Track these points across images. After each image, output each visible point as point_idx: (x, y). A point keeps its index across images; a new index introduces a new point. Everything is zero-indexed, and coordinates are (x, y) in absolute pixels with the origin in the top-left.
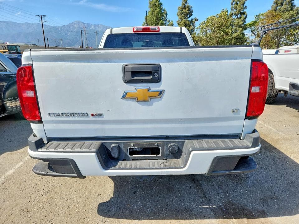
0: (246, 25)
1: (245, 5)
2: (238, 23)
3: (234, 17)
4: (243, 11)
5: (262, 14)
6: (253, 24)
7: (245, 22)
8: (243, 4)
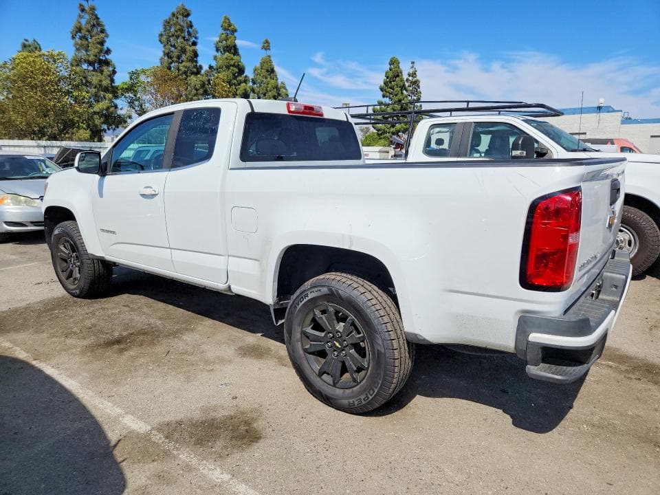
0: (117, 88)
1: (106, 45)
2: (100, 81)
3: (85, 66)
4: (104, 59)
5: (144, 71)
6: (131, 88)
7: (112, 81)
8: (102, 43)
